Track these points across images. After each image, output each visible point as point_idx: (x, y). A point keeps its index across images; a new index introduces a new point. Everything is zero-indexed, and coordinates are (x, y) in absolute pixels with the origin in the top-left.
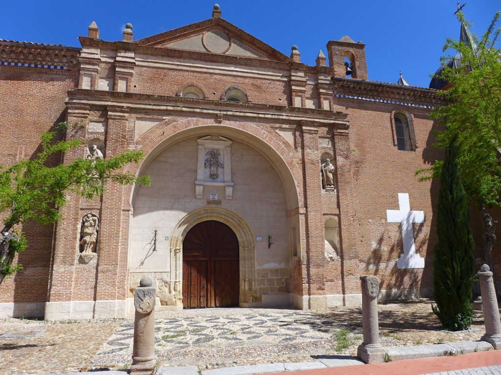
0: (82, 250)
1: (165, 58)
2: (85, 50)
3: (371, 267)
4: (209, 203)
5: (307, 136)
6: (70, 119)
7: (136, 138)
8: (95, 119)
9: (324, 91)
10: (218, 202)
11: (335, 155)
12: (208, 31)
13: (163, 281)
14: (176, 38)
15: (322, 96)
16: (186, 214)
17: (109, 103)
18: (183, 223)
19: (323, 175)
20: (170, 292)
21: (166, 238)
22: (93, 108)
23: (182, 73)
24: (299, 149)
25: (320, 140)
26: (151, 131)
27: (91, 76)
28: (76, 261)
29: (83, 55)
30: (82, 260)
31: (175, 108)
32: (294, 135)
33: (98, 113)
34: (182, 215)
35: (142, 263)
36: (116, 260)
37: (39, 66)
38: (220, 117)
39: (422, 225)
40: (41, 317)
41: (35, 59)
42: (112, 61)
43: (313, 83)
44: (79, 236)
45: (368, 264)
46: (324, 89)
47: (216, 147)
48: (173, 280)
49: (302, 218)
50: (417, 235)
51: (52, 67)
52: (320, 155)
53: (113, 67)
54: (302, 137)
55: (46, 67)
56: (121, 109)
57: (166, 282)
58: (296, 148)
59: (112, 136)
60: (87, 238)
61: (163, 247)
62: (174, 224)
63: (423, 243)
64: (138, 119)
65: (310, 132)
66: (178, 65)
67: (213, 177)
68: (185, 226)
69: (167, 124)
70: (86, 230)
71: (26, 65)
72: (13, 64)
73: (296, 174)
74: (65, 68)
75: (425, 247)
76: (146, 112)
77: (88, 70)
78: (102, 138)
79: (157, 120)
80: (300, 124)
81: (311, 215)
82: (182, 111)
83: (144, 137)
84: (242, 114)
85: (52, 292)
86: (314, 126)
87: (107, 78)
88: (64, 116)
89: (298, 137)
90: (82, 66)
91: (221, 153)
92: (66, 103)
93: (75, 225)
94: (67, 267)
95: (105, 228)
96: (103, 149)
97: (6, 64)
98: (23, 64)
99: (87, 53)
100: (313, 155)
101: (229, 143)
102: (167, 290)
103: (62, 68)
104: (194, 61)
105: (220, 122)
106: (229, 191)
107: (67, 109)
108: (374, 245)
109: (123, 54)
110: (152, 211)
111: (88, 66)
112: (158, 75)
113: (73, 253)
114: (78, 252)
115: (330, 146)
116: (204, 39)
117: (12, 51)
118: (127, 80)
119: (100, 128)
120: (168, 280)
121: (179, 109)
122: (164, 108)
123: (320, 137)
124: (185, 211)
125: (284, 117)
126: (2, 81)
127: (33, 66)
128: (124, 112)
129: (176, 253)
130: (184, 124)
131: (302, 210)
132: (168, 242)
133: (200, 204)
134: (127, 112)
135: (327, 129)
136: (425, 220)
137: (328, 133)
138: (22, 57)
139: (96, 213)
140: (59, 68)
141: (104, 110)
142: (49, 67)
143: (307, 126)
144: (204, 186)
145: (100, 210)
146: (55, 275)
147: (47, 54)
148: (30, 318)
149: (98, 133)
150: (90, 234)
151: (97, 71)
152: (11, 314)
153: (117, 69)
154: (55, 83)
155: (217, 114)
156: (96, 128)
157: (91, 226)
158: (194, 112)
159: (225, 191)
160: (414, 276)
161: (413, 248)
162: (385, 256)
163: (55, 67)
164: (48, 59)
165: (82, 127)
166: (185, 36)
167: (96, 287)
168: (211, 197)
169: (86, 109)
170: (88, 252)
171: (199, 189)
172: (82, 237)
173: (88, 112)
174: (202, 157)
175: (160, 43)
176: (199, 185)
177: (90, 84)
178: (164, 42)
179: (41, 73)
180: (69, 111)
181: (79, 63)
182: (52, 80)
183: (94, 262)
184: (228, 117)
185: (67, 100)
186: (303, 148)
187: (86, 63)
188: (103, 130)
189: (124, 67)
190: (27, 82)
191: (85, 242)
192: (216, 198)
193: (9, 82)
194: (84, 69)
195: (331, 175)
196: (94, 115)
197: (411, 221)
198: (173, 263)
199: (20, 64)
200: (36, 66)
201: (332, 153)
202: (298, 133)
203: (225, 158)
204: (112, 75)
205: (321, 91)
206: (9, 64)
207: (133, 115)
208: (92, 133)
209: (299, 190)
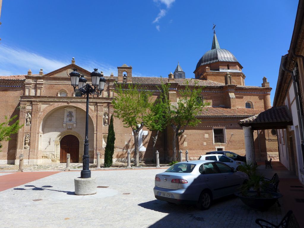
0: (25, 145)
1: (54, 80)
2: (27, 80)
3: (125, 150)
4: (68, 129)
5: (99, 107)
6: (21, 105)
7: (42, 110)
8: (29, 105)
9: (111, 88)
10: (71, 129)
11: (109, 113)
12: (69, 69)
13: (53, 154)
14: (58, 73)
15: (110, 90)
16: (60, 133)
17: (33, 100)
18: (59, 136)
19: (104, 120)
20: (55, 158)
21: (54, 141)
22: (28, 101)
23: (59, 85)
24: (96, 112)
25: (104, 108)
26: (46, 108)
27: (29, 89)
28: (23, 148)
29: (26, 82)
30: (25, 148)
31: (54, 100)
32: (95, 107)
33: (30, 103)
34: (59, 133)
35: (46, 149)
36: (35, 148)
37: (12, 86)
38: (69, 102)
39: (147, 136)
40: (14, 164)
41: (11, 84)
42: (36, 83)
43: (108, 85)
44: (24, 141)
45: (124, 149)
46: (111, 87)
47: (71, 110)
48: (56, 154)
49: (95, 135)
50: (144, 140)
51: (16, 86)
52: (103, 114)
53: (36, 85)
54: (97, 107)
55: (14, 86)
56: (36, 102)
57: (53, 155)
58: (95, 111)
59: (34, 110)
60: (26, 142)
61: (52, 143)
62: (56, 136)
63: (146, 143)
64: (42, 104)
65: (100, 106)
66: (58, 83)
67: (70, 120)
68: (60, 136)
69: (52, 105)
70: (26, 139)
71: (8, 86)
72: (4, 86)
73: (94, 120)
74: (20, 86)
75: (147, 144)
76: (45, 102)
77: (28, 87)
78: (31, 111)
79: (48, 104)
80: (96, 103)
81: (98, 134)
82: (56, 101)
83: (44, 110)
84: (76, 101)
85: (17, 157)
86: (102, 104)
87: (34, 89)
88: (19, 105)
89: (96, 107)
90: (26, 86)
91: (73, 112)
92: (20, 100)
93: (23, 138)
94: (21, 150)
95: (32, 138)
96: (31, 114)
97: (2, 86)
98: (7, 86)
99: (27, 81)
100: (101, 113)
101: (75, 109)
102: (53, 157)
103: (19, 86)
104: (64, 81)
105: (69, 104)
106: (75, 125)
107: (20, 102)
108: (126, 143)
109: (39, 80)
110: (49, 132)
111: (28, 86)
112: (51, 87)
113: (22, 146)
114: (24, 146)
115: (108, 110)
116: (68, 72)
117: (4, 82)
118: (40, 89)
119: (30, 108)
120: (54, 154)
121: (55, 100)
122: (50, 100)
123: (104, 107)
124: (60, 132)
125: (91, 101)
126: (1, 92)
127: (10, 86)
128: (37, 102)
129: (57, 145)
130: (57, 105)
131: (95, 132)
132: (54, 142)
133: (65, 130)
134: (39, 102)
135: (107, 104)
136: (148, 134)
137: (107, 105)
138: (7, 84)
139: (29, 134)
140: (18, 86)
141: (31, 102)
142: (15, 86)
143: (99, 103)
144: (66, 124)
145: (30, 133)
146: (17, 152)
147: (14, 82)
148: (11, 164)
149: (30, 109)
150: (27, 140)
151: (30, 87)
152: (7, 163)
153: (37, 86)
154: (18, 92)
155: (67, 101)
156: (29, 108)
157: (28, 138)
158: (60, 101)
159: (73, 125)
160: (141, 154)
161: (142, 144)
162: (130, 147)
163: (17, 86)
164: (15, 84)
165: (25, 108)
166: (61, 71)
167: (29, 156)
168: (69, 127)
169: (26, 102)
170: (27, 145)
171: (64, 125)
172: (25, 141)
173: (26, 103)
174: (66, 114)
175: (52, 75)
176: (64, 123)
177: (28, 91)
178: (53, 74)
179: (13, 88)
180: (21, 103)
181: (25, 85)
182: (17, 90)
183: (28, 149)
184: (71, 102)
185: (20, 99)
186: (97, 111)
187: (27, 85)
188: (31, 108)
189: (39, 85)
190: (9, 92)
191: (26, 143)
192: (70, 127)
193: (3, 92)
194: (26, 87)
195: (107, 120)
196: (28, 104)
197: (142, 135)
198: (56, 148)
199: (6, 86)
200: (11, 86)
201: (108, 112)
202: (96, 106)
203: (74, 114)
204: (36, 88)
205: (110, 88)
206: (3, 86)
207: (41, 103)
208: (28, 109)
209: (95, 125)
